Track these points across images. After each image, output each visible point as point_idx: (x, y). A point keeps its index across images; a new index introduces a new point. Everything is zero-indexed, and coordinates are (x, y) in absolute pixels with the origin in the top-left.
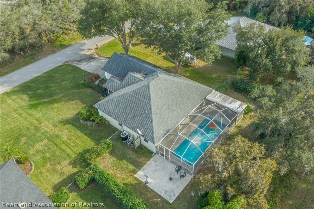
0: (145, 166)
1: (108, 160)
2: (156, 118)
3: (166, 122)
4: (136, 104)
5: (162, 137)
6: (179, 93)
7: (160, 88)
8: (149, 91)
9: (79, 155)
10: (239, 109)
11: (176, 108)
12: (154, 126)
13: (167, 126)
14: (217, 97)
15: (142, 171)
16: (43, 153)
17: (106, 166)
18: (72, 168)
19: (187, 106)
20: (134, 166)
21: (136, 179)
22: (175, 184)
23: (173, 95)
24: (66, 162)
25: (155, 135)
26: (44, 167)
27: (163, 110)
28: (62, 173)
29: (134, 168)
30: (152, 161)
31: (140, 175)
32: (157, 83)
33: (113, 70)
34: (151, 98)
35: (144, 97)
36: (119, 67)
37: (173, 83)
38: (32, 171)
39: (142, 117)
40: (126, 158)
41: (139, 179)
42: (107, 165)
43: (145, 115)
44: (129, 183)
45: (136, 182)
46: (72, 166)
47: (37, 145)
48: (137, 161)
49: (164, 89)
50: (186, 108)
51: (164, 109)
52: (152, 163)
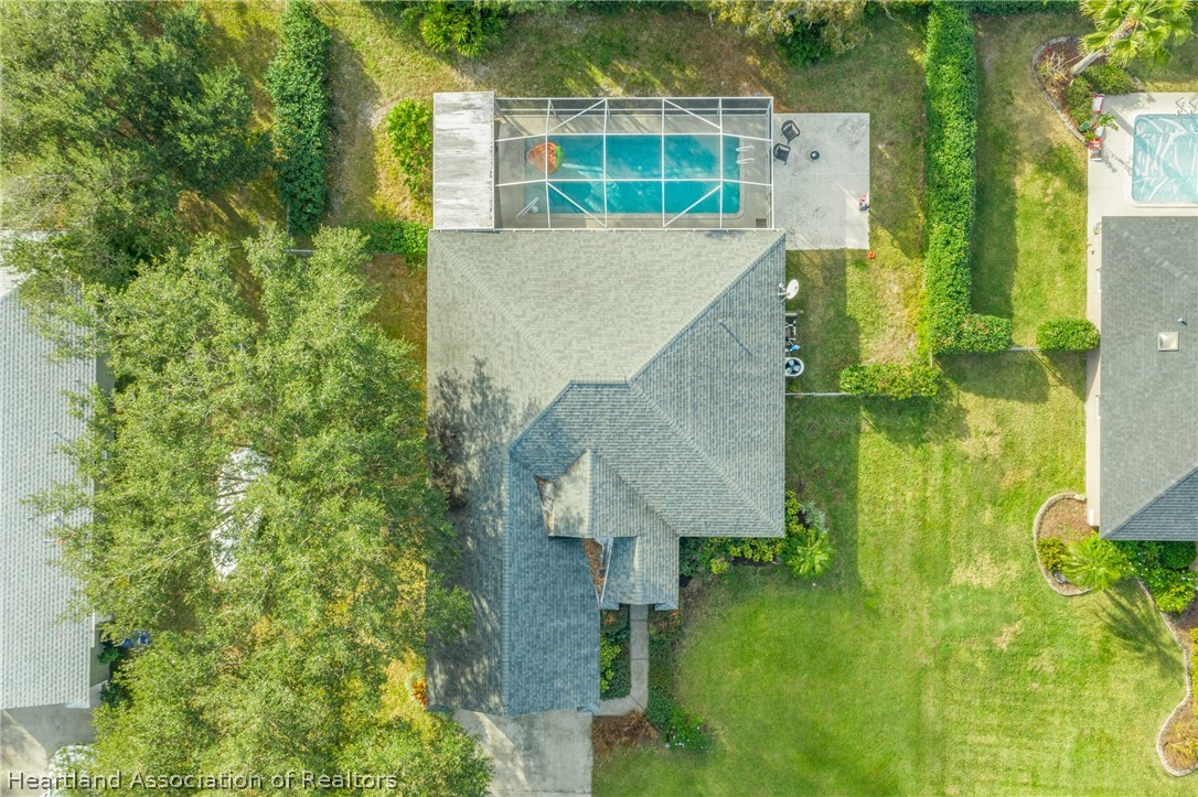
0: (824, 247)
1: (878, 351)
2: (717, 282)
3: (699, 255)
4: (712, 380)
5: (748, 234)
6: (564, 295)
7: (612, 346)
8: (654, 361)
9: (923, 441)
10: (478, 103)
11: (623, 268)
12: (743, 270)
13: (705, 246)
14: (464, 201)
15: (844, 243)
16: (992, 532)
17: (895, 342)
18: (969, 412)
19: (585, 249)
20: (845, 274)
21: (874, 238)
22: (816, 140)
23: (589, 304)
24: (968, 446)
25: (765, 249)
26: (1022, 484)
27: (672, 285)
28: (1001, 420)
29: (850, 269)
30: (799, 242)
31: (856, 238)
32: (604, 364)
33: (579, 645)
34: (671, 337)
35: (680, 364)
36: (555, 631)
37: (550, 332)
38: (1051, 499)
39: (737, 326)
40: (840, 314)
41: (868, 230)
42: (891, 342)
43: (729, 322)
44: (896, 243)
45: (883, 233)
46: (964, 418)
47: (988, 584)
48: (825, 278)
49: (601, 335)
50: (594, 250)
51: (665, 289)
52: (803, 238)
